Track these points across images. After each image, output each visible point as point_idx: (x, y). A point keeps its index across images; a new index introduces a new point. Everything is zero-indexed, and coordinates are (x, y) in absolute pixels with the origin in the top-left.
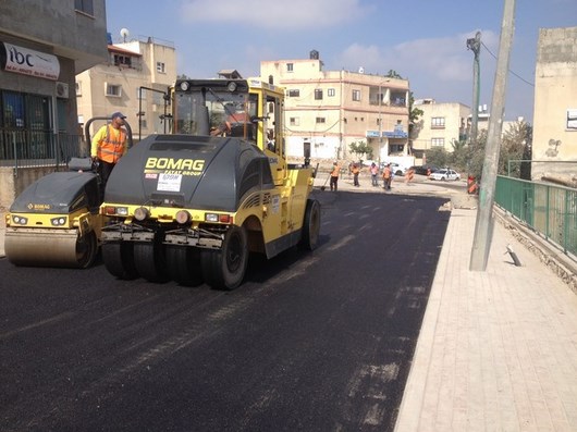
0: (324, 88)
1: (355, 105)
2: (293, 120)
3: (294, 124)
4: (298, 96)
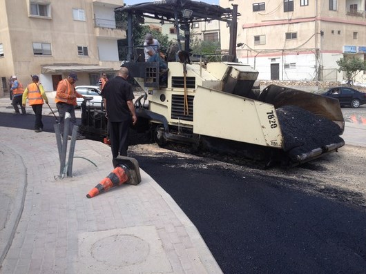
1: (332, 15)
2: (257, 38)
3: (259, 44)
4: (264, 9)
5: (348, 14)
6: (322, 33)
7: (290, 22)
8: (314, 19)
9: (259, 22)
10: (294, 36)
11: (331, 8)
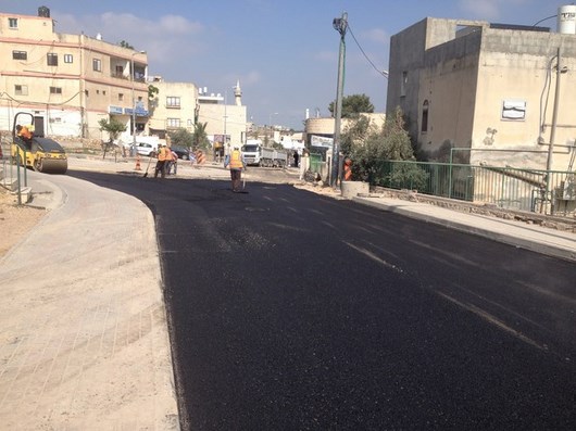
0: (60, 53)
1: (96, 76)
2: (18, 88)
3: (21, 94)
4: (25, 58)
5: (113, 76)
6: (87, 92)
7: (54, 76)
8: (78, 77)
9: (21, 71)
10: (59, 91)
11: (95, 69)
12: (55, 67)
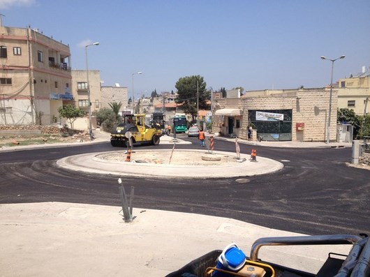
0: (9, 46)
1: (40, 66)
5: (50, 66)
6: (35, 82)
7: (4, 68)
10: (9, 81)
11: (39, 60)
12: (5, 60)
